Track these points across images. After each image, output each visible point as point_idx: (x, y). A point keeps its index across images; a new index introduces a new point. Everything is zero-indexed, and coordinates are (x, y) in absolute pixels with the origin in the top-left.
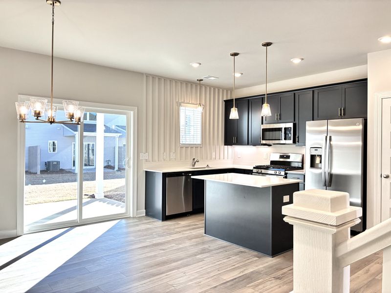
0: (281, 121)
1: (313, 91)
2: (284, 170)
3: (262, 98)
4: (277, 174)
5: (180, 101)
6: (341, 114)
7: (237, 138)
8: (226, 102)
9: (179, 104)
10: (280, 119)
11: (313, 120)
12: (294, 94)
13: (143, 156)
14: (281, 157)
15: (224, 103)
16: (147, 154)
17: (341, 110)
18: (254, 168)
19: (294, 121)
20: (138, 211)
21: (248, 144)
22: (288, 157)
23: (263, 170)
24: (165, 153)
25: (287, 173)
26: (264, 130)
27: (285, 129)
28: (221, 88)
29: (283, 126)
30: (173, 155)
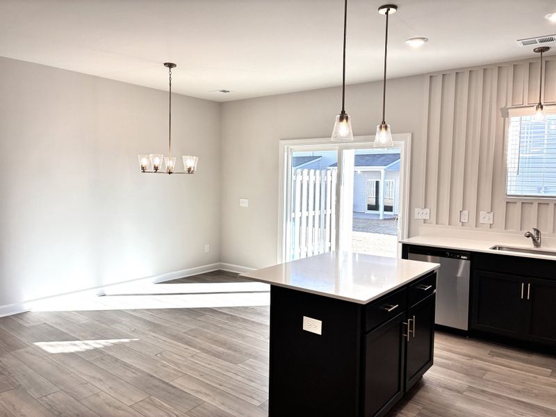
5: (510, 105)
9: (505, 114)
13: (419, 213)
16: (427, 210)
30: (486, 218)
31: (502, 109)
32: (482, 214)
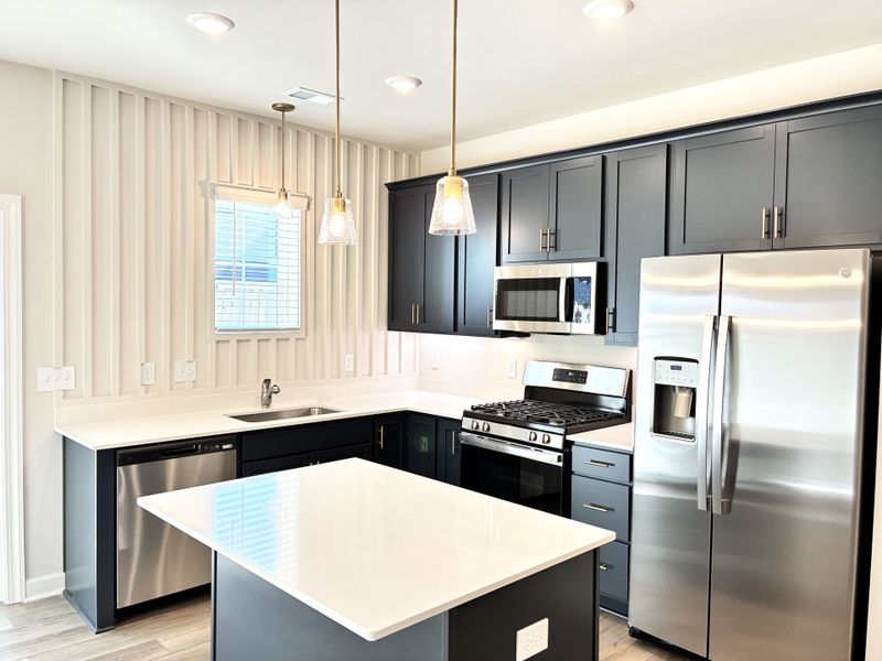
0: (559, 255)
1: (669, 147)
2: (562, 431)
3: (500, 176)
4: (539, 442)
5: (214, 180)
6: (769, 233)
7: (424, 309)
8: (394, 188)
9: (209, 191)
10: (556, 248)
11: (666, 254)
12: (604, 158)
13: (49, 379)
14: (561, 375)
15: (386, 192)
16: (71, 369)
17: (769, 216)
18: (466, 414)
19: (602, 254)
20: (30, 581)
21: (455, 330)
22: (581, 377)
23: (493, 425)
24: (150, 366)
25: (572, 443)
26: (505, 285)
27: (570, 282)
28: (375, 143)
29: (563, 271)
30: (184, 372)
31: (201, 183)
32: (179, 365)
